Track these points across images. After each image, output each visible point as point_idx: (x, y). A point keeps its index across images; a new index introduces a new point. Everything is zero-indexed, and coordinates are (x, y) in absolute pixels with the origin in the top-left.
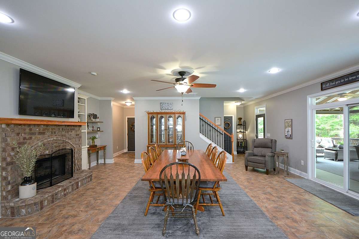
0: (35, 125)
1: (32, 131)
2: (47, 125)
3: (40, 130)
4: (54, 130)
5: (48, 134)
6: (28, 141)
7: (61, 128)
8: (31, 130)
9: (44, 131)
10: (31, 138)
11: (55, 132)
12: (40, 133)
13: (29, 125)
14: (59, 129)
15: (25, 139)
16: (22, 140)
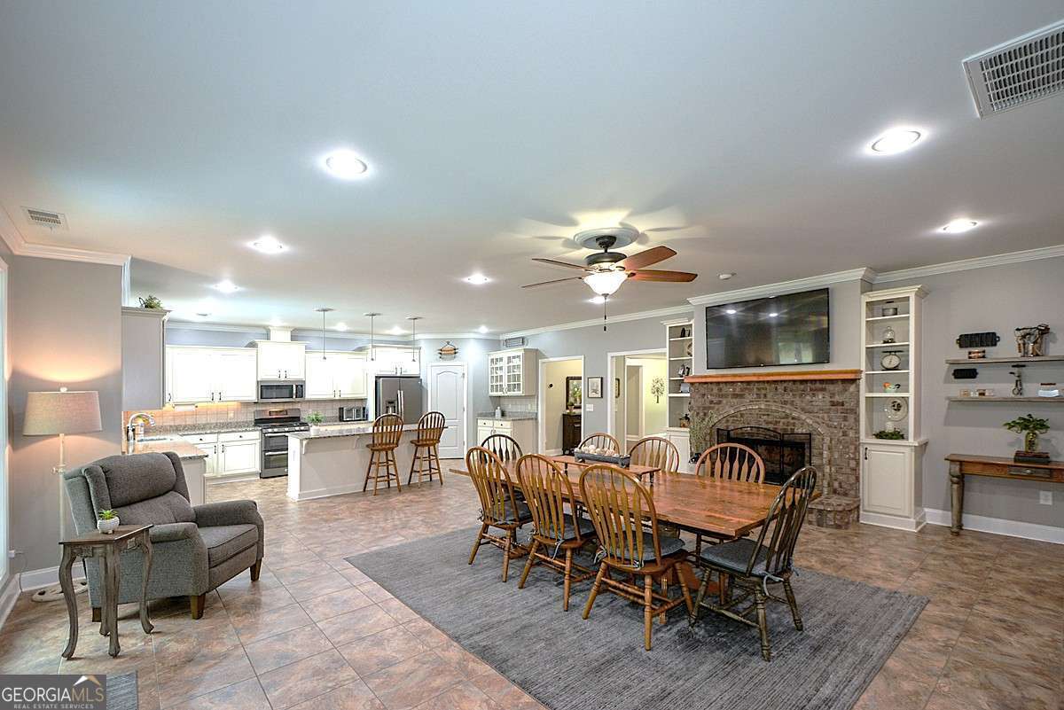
0: (726, 383)
1: (723, 392)
2: (749, 383)
3: (734, 390)
4: (763, 392)
5: (749, 397)
6: (717, 407)
7: (780, 388)
8: (720, 390)
9: (742, 391)
10: (720, 402)
11: (765, 395)
12: (735, 396)
13: (718, 383)
14: (776, 389)
15: (711, 402)
16: (708, 404)
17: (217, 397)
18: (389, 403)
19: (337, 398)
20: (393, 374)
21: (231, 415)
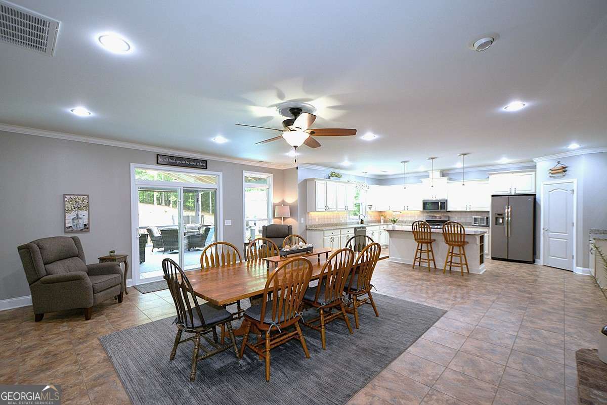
17: (406, 208)
18: (499, 215)
19: (469, 210)
20: (508, 193)
21: (416, 217)
